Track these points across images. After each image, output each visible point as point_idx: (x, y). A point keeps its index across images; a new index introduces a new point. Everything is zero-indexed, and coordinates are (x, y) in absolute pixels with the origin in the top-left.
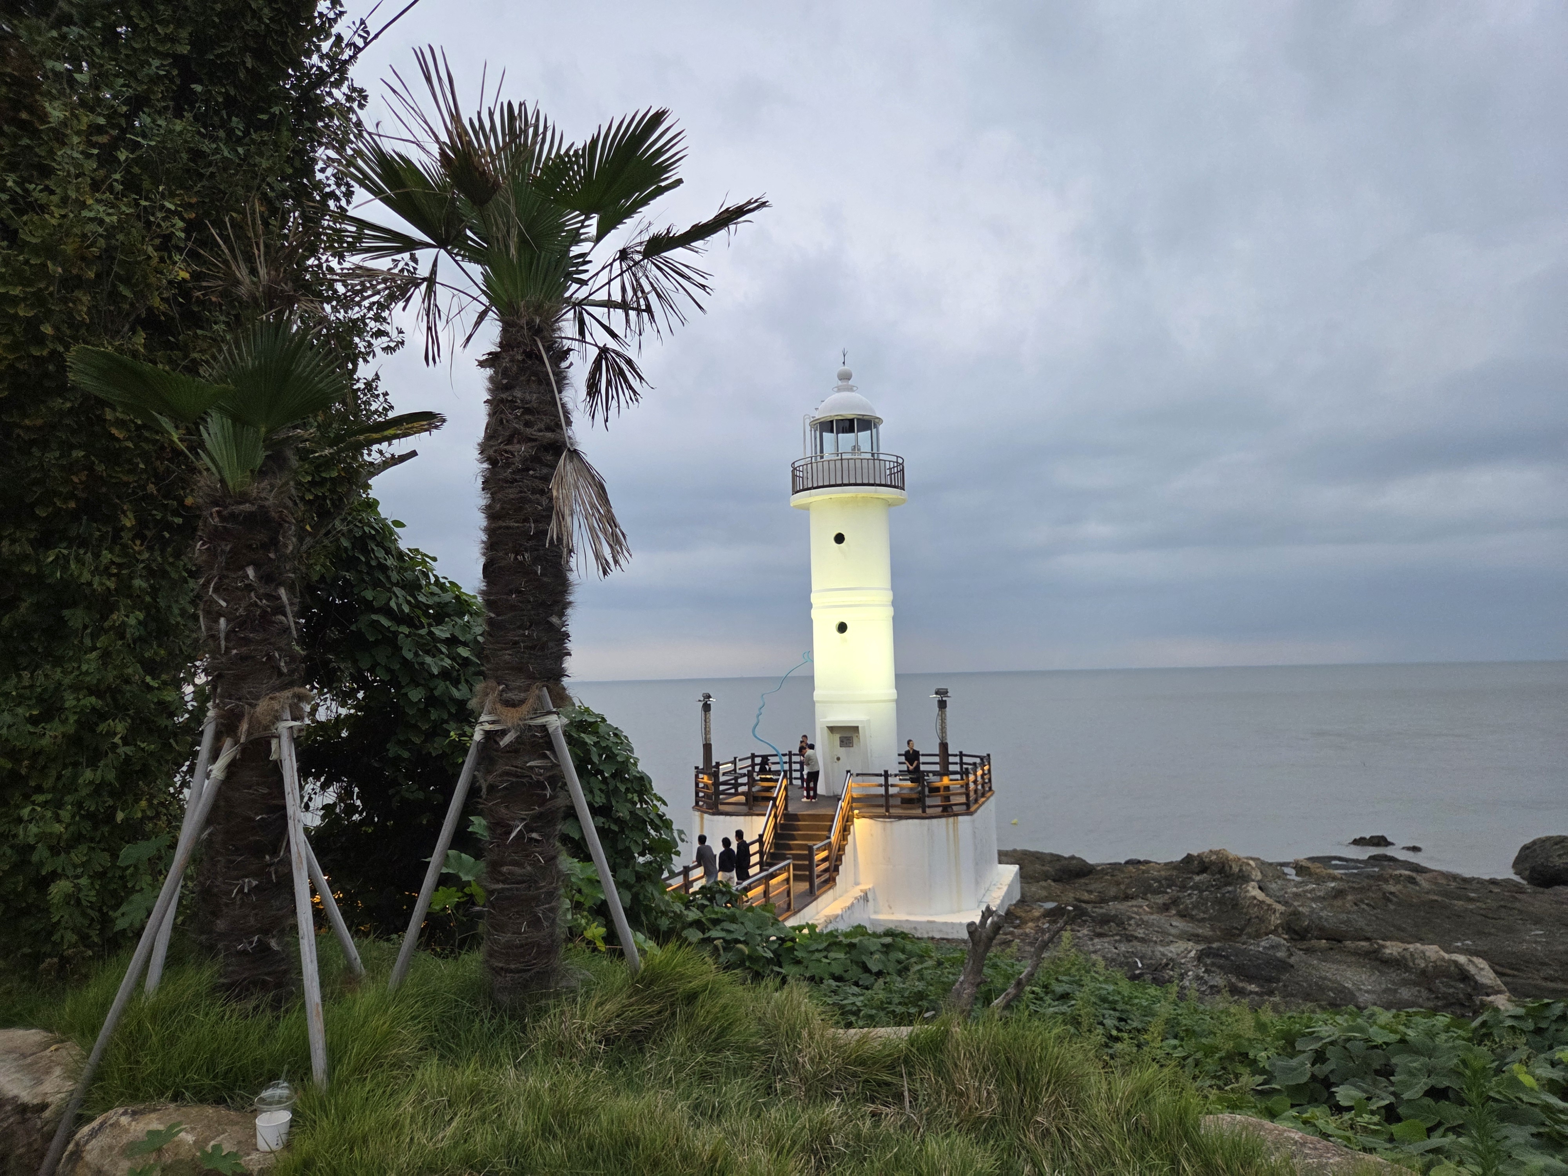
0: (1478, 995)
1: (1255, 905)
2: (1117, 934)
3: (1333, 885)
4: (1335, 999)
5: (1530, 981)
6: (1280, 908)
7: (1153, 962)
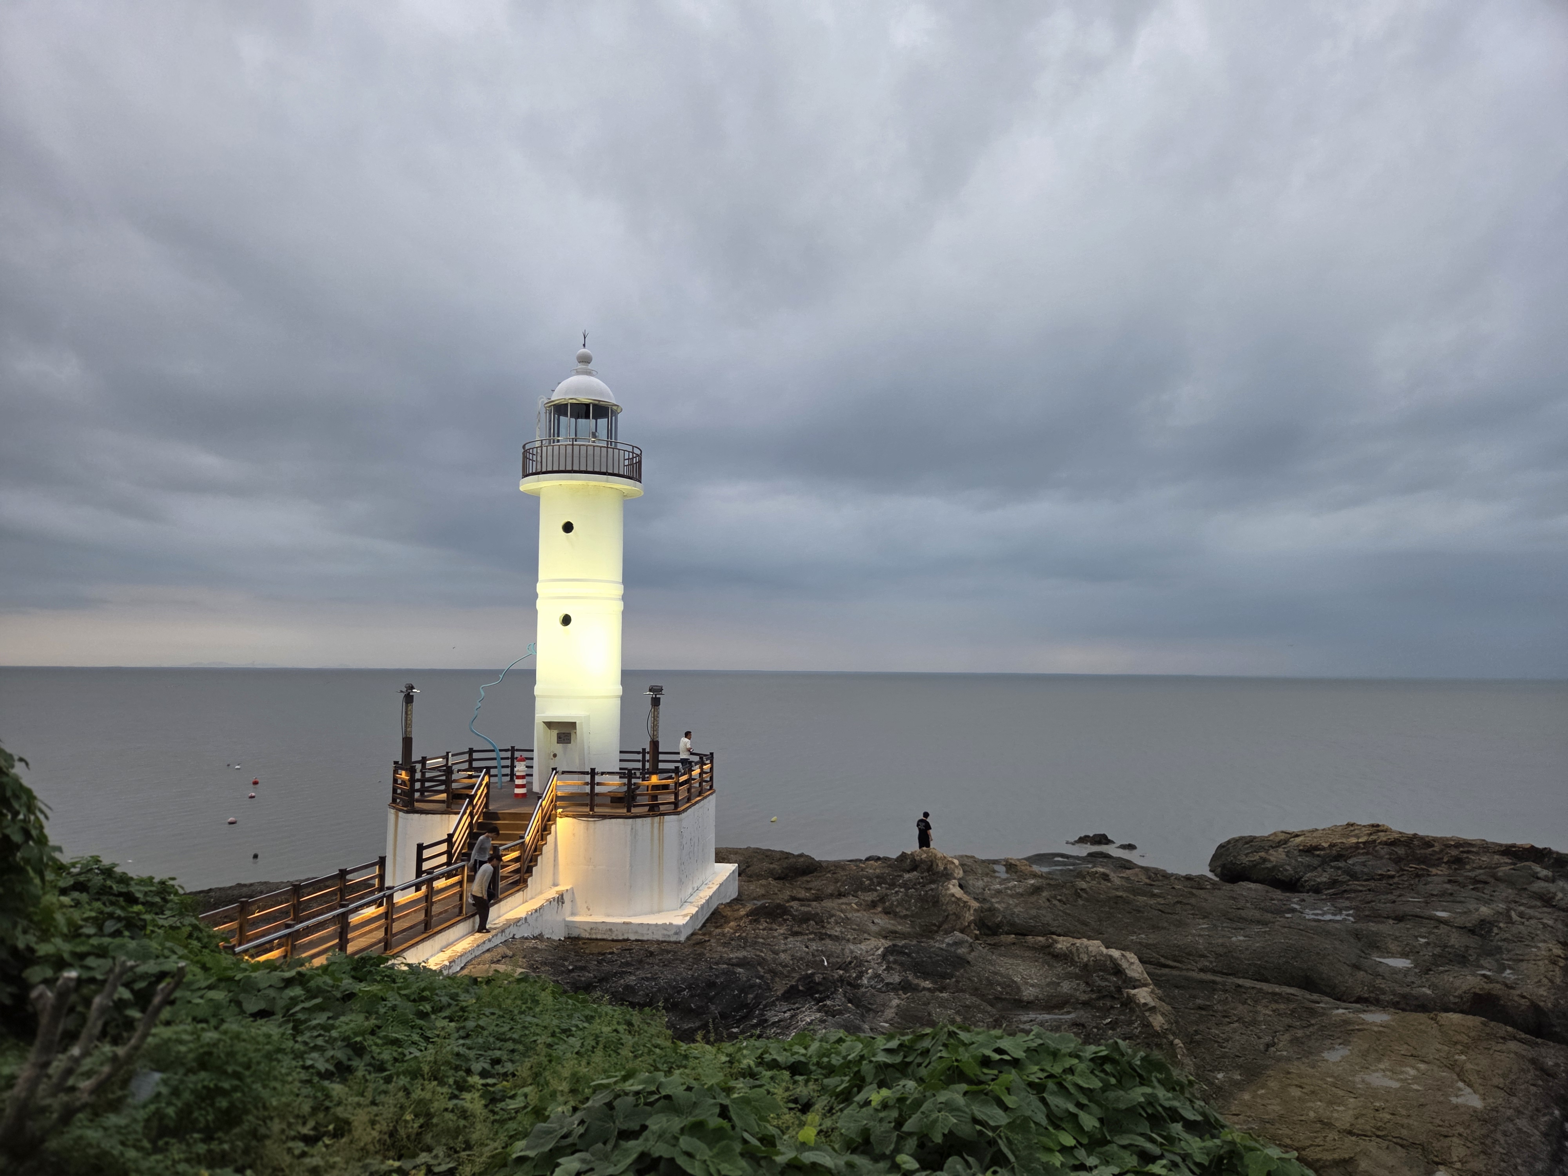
0: (1127, 988)
1: (953, 902)
2: (811, 933)
3: (1032, 882)
4: (1001, 993)
5: (1184, 973)
6: (975, 905)
7: (839, 960)
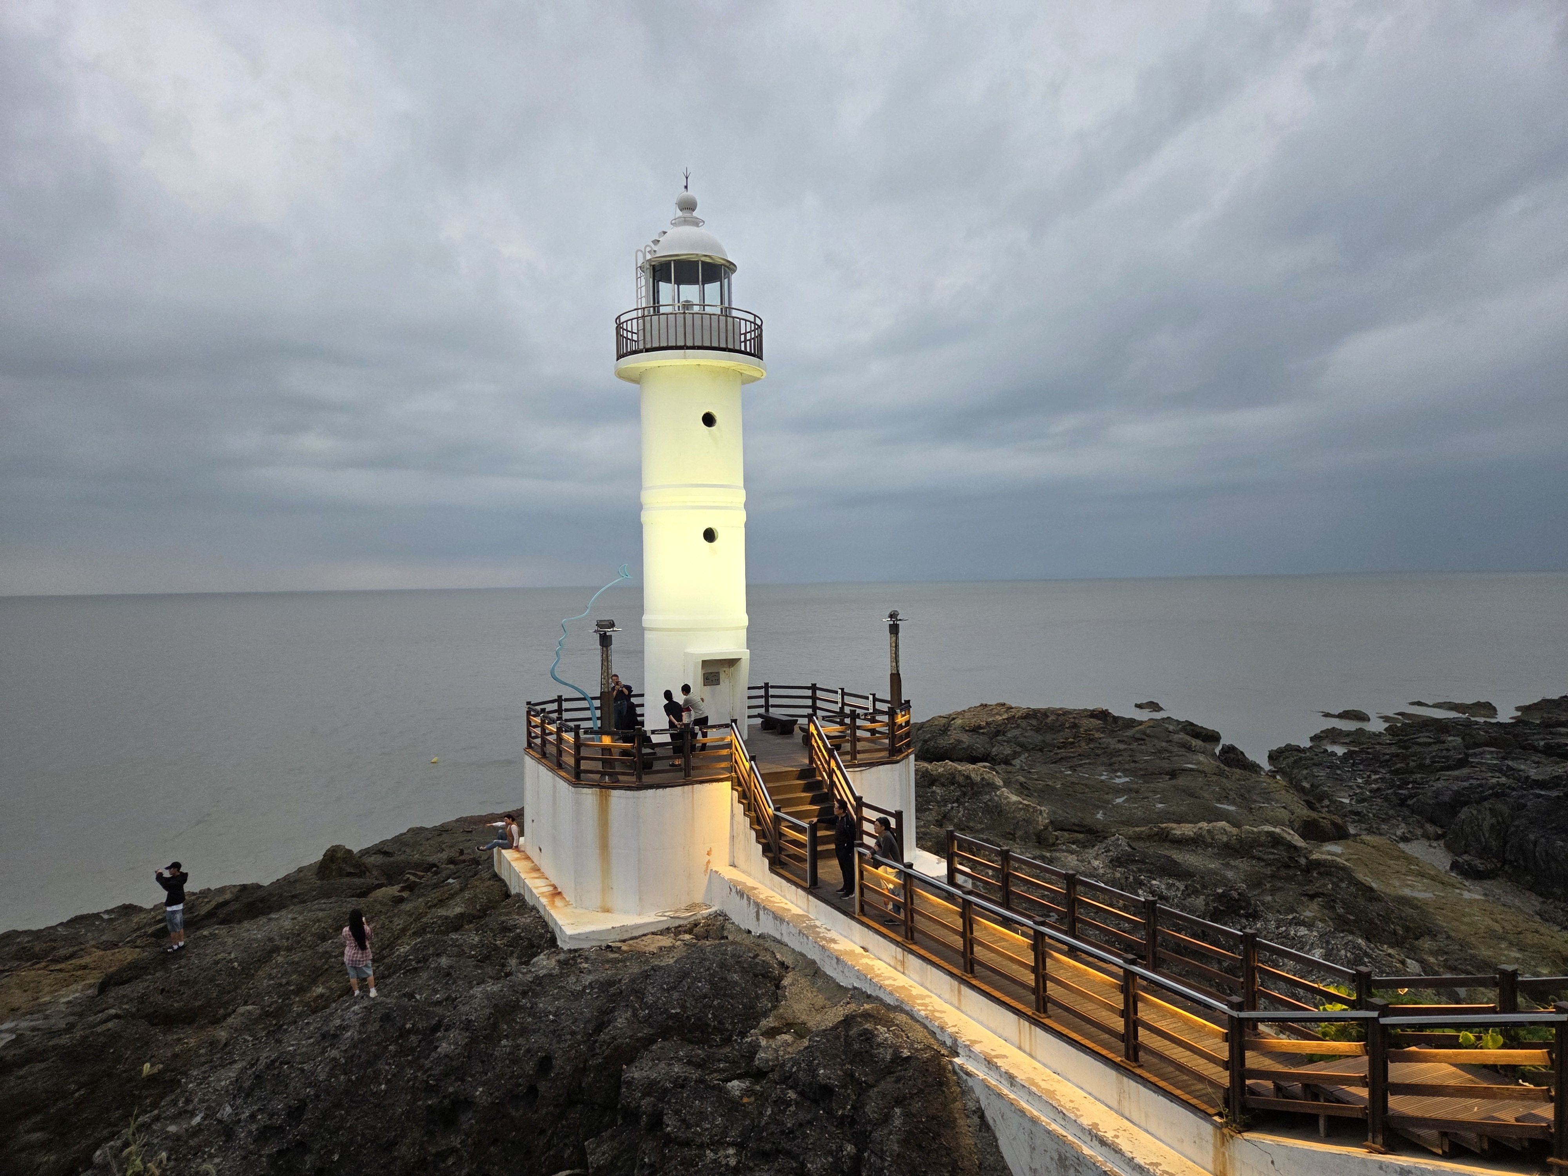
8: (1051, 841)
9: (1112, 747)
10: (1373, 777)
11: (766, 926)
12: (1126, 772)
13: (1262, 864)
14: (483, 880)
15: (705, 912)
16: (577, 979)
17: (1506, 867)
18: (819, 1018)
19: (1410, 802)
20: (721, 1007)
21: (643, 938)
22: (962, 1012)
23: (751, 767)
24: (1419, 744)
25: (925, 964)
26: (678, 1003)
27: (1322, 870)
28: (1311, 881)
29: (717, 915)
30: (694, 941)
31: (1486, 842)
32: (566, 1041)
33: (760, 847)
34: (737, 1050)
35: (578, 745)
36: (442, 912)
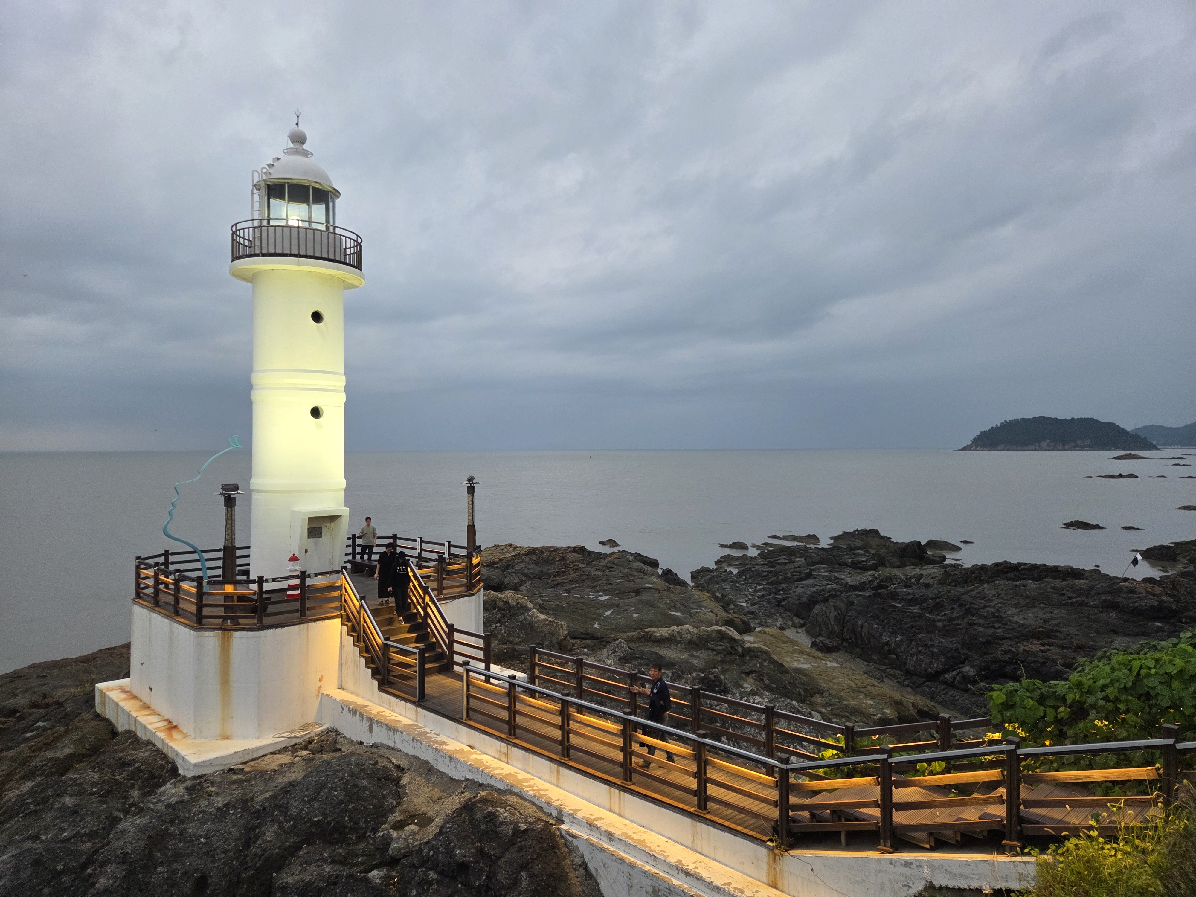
0: (738, 646)
8: (569, 647)
9: (593, 574)
10: (758, 588)
11: (380, 737)
12: (605, 592)
13: (715, 653)
14: (86, 721)
15: (318, 730)
16: (209, 802)
17: (845, 644)
18: (437, 807)
19: (783, 603)
20: (355, 809)
21: (263, 758)
22: (560, 788)
23: (362, 606)
24: (779, 564)
25: (527, 754)
26: (319, 812)
27: (752, 654)
28: (746, 663)
29: (328, 731)
30: (312, 756)
31: (832, 628)
32: (220, 859)
33: (370, 671)
34: (372, 844)
35: (200, 594)
36: (50, 754)
